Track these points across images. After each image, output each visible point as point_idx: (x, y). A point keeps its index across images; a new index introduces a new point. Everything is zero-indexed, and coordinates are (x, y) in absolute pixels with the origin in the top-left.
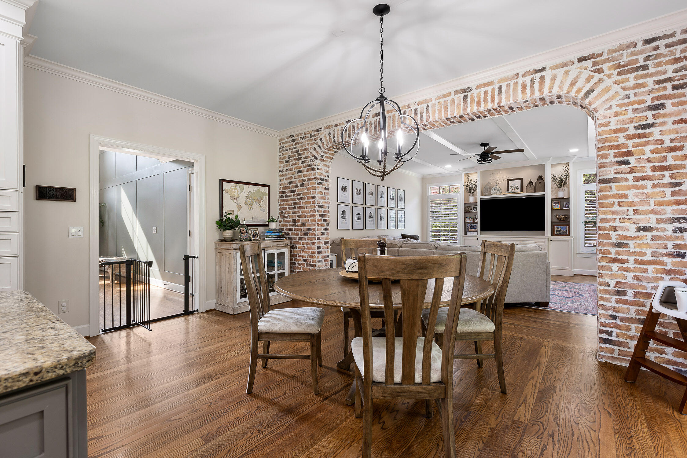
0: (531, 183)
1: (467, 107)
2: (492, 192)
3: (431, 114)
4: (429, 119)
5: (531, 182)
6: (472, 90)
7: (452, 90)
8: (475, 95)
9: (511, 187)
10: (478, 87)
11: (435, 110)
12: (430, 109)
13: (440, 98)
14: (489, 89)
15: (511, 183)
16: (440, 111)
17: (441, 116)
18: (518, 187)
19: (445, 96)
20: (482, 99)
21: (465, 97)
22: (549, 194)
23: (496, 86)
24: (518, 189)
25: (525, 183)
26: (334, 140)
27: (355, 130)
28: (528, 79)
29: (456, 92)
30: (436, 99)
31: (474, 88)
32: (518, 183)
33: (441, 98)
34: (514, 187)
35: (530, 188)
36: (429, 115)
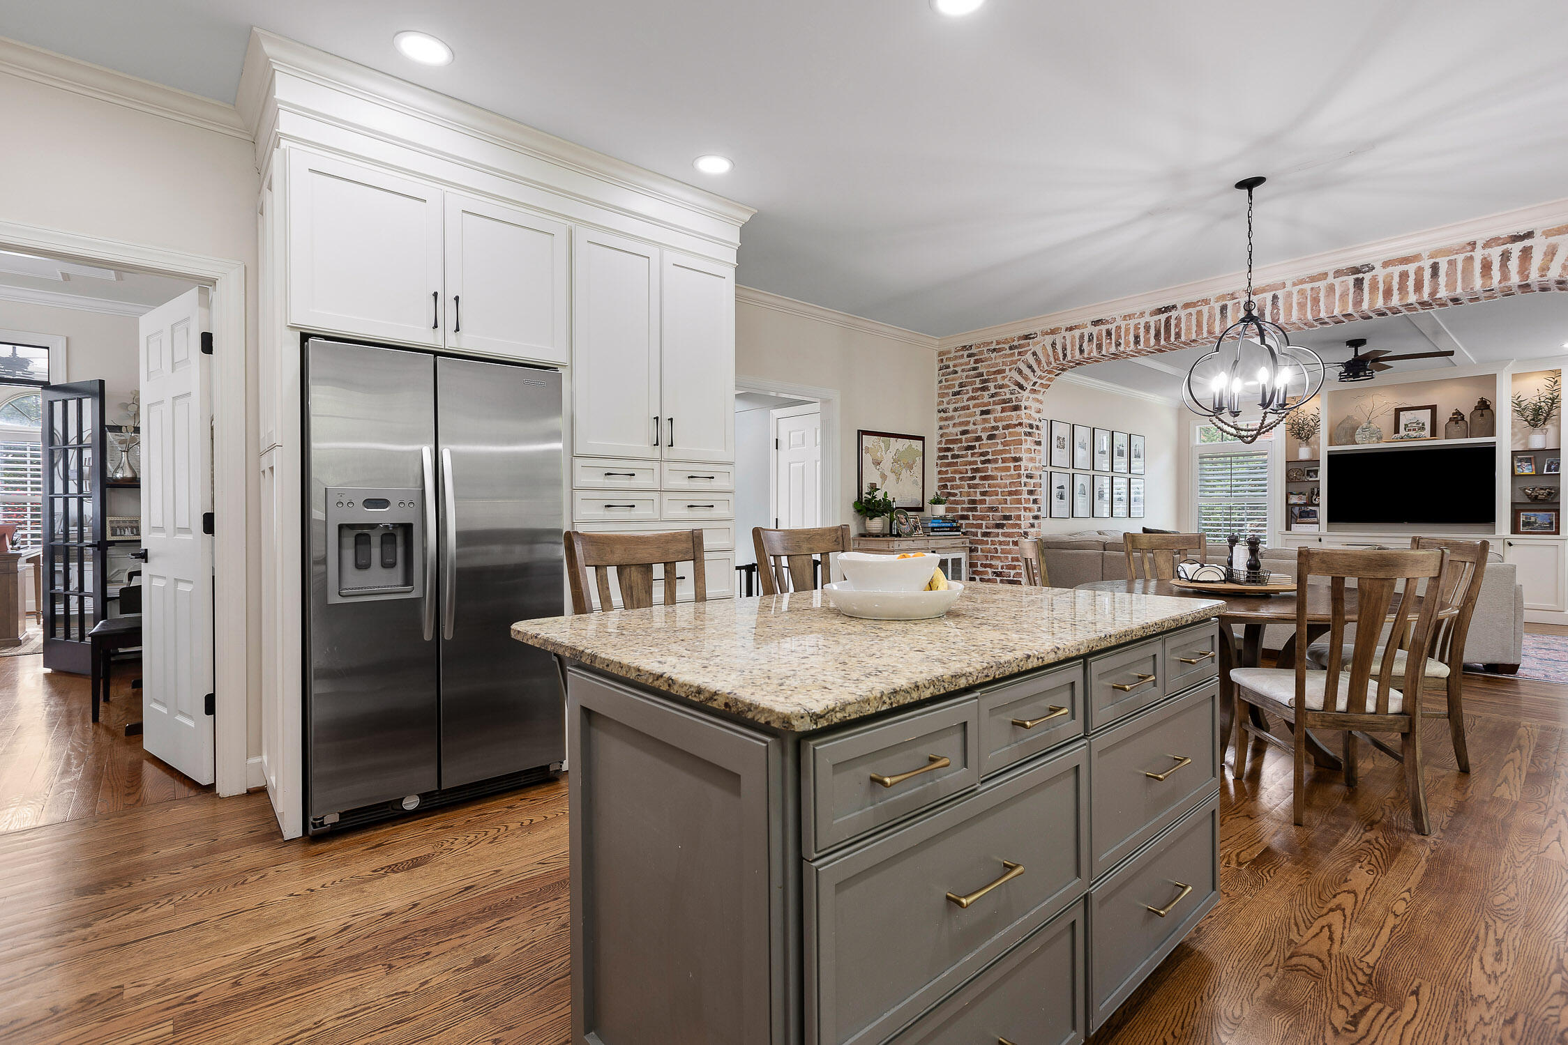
0: (1457, 417)
1: (1362, 301)
2: (1358, 438)
3: (1281, 312)
4: (1278, 319)
5: (1458, 413)
6: (1374, 268)
7: (1331, 269)
8: (1381, 280)
9: (1406, 425)
10: (1386, 264)
11: (1291, 304)
12: (1281, 303)
13: (1302, 282)
14: (1411, 268)
15: (1405, 417)
16: (1302, 306)
17: (1305, 314)
18: (1423, 424)
19: (1313, 279)
20: (1395, 286)
21: (1359, 283)
22: (1505, 441)
23: (1427, 264)
24: (1423, 428)
25: (1444, 416)
26: (1065, 355)
27: (1111, 338)
28: (1495, 253)
29: (1338, 273)
30: (1294, 284)
31: (1378, 266)
32: (1425, 416)
33: (1305, 282)
34: (1415, 425)
35: (1454, 428)
36: (1278, 313)
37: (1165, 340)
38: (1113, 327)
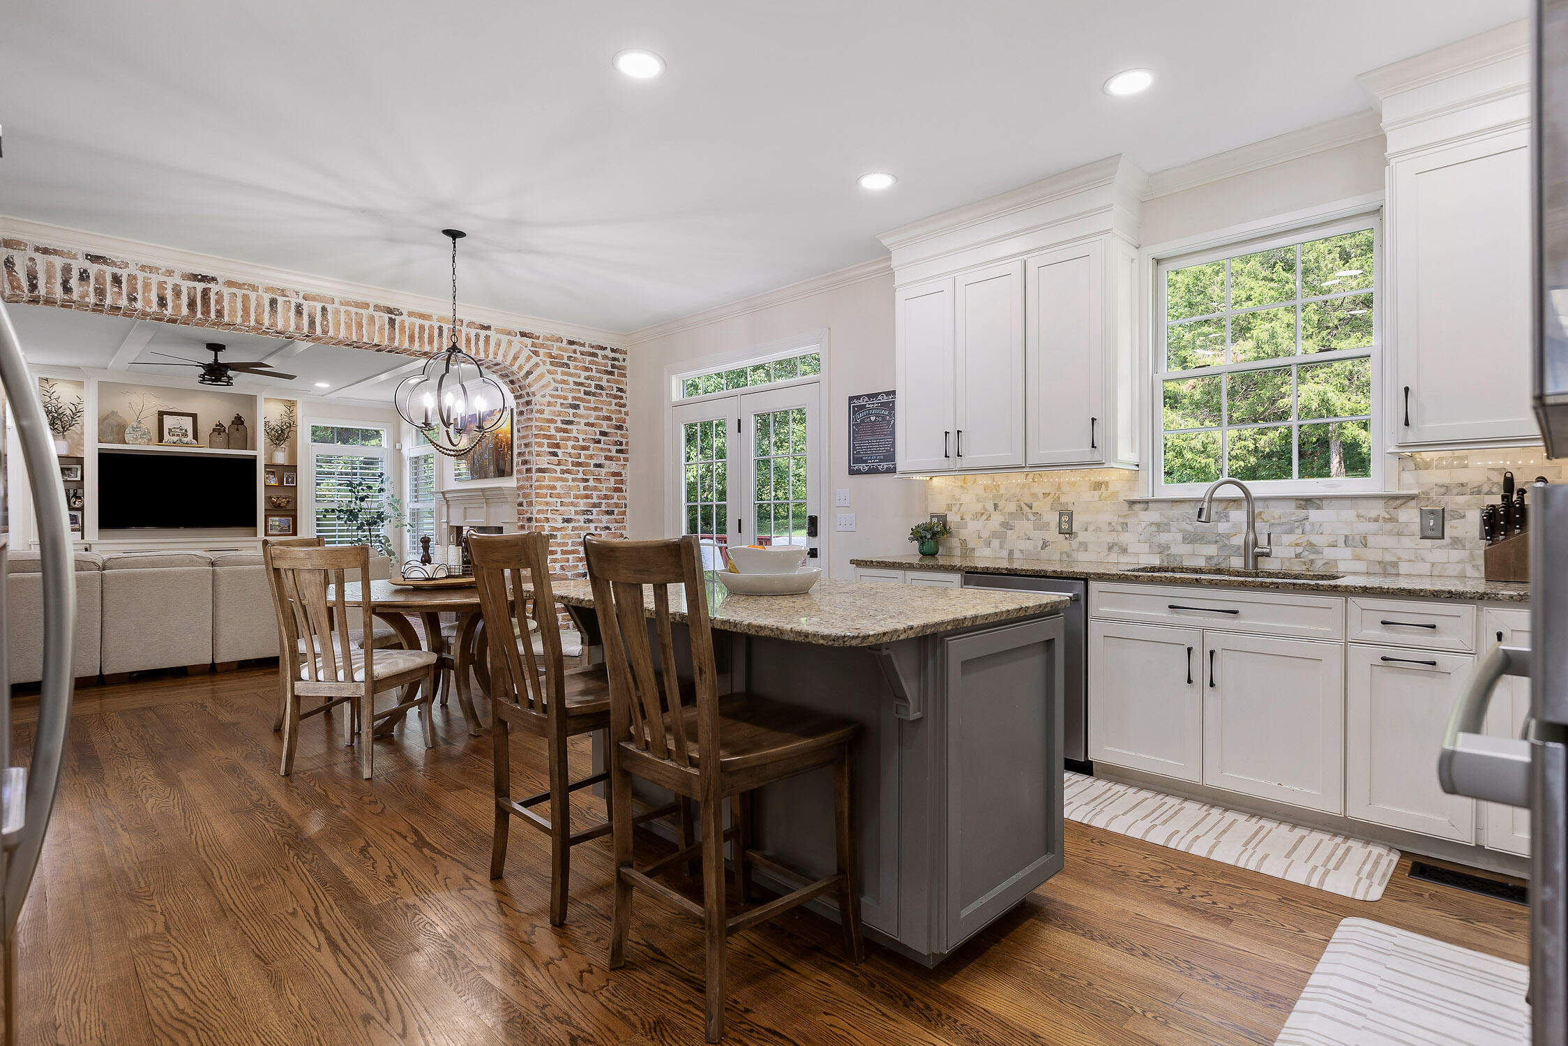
0: (219, 429)
1: (394, 339)
2: (128, 437)
3: (330, 325)
4: (328, 332)
5: (220, 425)
6: (402, 314)
7: (373, 301)
8: (407, 325)
9: (169, 429)
10: (411, 314)
11: (339, 321)
12: (330, 316)
13: (348, 304)
14: (427, 324)
15: (169, 422)
16: (348, 326)
17: (351, 335)
18: (186, 431)
19: (357, 305)
20: (417, 335)
21: (392, 322)
23: (436, 325)
24: (186, 435)
25: (206, 427)
27: (120, 287)
28: (473, 332)
29: (377, 308)
30: (342, 304)
31: (405, 313)
32: (187, 423)
33: (351, 305)
34: (178, 430)
35: (221, 439)
36: (327, 325)
37: (203, 314)
38: (124, 274)
